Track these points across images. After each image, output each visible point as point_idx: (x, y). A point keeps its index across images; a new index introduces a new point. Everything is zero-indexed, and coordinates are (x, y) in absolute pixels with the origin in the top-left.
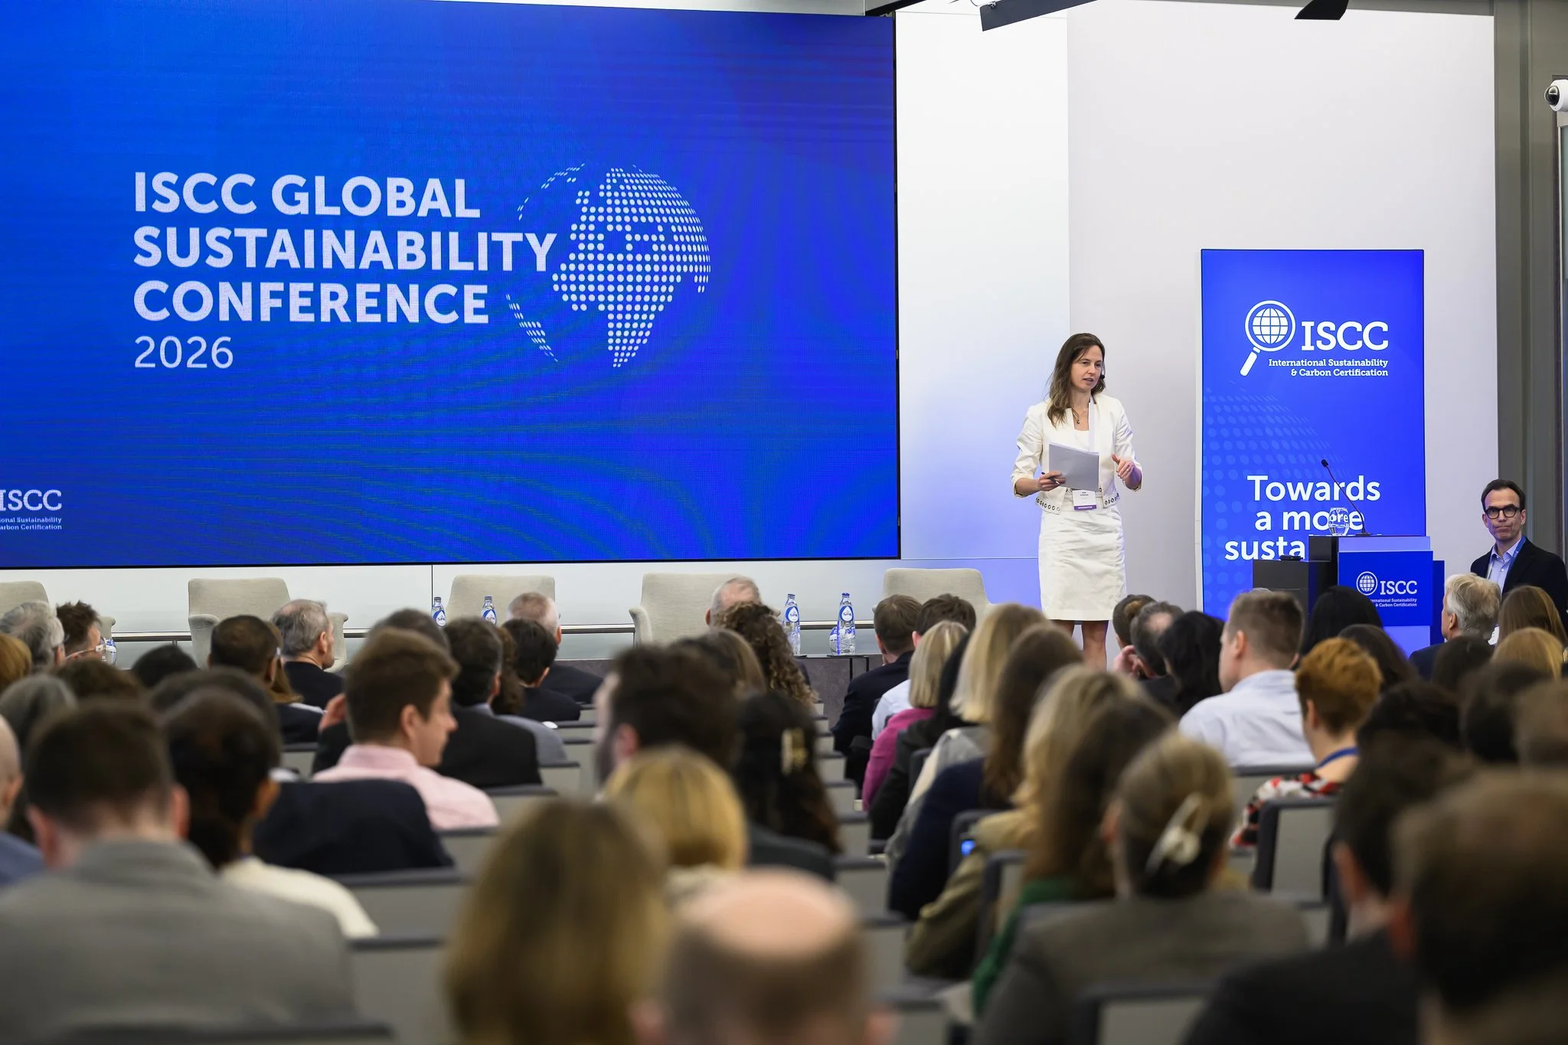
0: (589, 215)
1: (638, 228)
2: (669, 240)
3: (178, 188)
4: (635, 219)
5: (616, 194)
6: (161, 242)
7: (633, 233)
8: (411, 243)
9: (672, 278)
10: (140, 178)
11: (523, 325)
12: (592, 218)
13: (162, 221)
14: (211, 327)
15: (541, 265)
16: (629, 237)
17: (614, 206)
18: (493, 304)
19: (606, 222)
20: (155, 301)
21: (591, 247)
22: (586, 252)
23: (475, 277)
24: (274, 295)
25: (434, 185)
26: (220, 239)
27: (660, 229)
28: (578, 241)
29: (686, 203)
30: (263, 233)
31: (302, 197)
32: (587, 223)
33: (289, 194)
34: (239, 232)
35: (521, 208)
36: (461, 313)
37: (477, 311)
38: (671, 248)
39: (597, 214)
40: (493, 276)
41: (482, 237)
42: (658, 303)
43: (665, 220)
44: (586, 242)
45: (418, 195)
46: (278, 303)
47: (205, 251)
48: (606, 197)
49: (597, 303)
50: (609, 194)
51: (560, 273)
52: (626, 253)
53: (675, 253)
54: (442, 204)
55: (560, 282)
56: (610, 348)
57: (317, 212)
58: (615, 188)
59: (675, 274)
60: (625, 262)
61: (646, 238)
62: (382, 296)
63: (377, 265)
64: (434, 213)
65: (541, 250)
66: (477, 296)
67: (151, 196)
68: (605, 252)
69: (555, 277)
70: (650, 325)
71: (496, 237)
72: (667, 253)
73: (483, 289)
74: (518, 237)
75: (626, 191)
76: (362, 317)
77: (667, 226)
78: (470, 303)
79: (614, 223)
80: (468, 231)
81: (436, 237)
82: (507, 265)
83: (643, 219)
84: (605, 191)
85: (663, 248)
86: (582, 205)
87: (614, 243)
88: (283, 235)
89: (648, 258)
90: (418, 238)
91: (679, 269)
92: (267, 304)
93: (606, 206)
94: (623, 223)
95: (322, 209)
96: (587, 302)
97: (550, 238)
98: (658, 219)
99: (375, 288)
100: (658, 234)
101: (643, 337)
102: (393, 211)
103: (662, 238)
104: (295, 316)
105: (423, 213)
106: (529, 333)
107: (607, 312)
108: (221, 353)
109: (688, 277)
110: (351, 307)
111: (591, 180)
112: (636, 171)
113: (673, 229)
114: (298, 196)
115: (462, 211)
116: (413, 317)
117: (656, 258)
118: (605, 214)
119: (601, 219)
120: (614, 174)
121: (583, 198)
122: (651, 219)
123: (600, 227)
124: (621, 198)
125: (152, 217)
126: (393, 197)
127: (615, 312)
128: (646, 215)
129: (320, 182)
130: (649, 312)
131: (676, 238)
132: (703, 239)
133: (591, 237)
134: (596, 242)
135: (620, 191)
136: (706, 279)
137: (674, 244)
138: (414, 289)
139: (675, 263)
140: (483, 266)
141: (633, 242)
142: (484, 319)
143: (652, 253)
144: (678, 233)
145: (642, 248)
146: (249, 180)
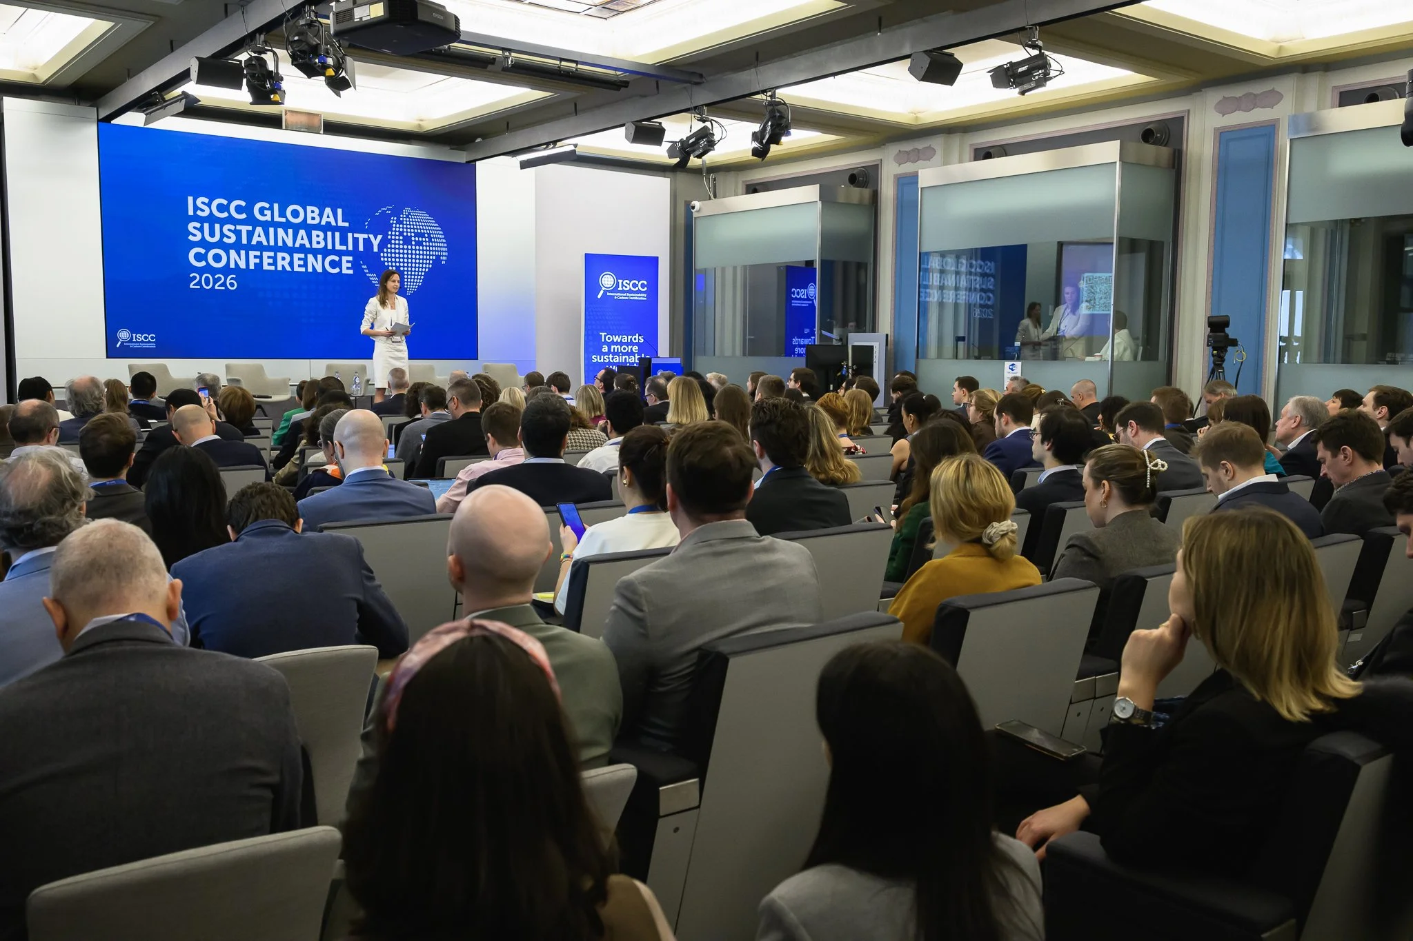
0: (396, 228)
1: (417, 235)
2: (430, 241)
3: (209, 205)
4: (416, 231)
5: (408, 219)
6: (201, 230)
7: (415, 237)
8: (318, 236)
9: (431, 257)
10: (190, 199)
11: (367, 275)
12: (397, 229)
13: (201, 220)
14: (226, 270)
15: (376, 250)
16: (413, 239)
17: (406, 224)
18: (355, 265)
19: (403, 232)
20: (198, 257)
21: (397, 242)
22: (395, 244)
23: (347, 253)
24: (256, 257)
25: (328, 210)
26: (229, 230)
27: (426, 235)
28: (391, 239)
29: (437, 225)
30: (250, 228)
31: (268, 213)
32: (395, 231)
33: (262, 211)
34: (239, 227)
35: (366, 223)
36: (341, 269)
37: (348, 268)
38: (431, 244)
39: (399, 228)
40: (355, 253)
41: (350, 235)
42: (426, 268)
43: (428, 232)
44: (395, 240)
45: (321, 215)
46: (257, 261)
47: (223, 235)
48: (403, 221)
49: (400, 266)
50: (405, 219)
51: (384, 253)
52: (412, 245)
53: (432, 246)
54: (332, 220)
55: (384, 257)
56: (406, 287)
57: (275, 220)
58: (407, 217)
59: (433, 255)
60: (412, 249)
61: (420, 239)
62: (305, 260)
63: (302, 246)
64: (328, 223)
65: (376, 242)
66: (348, 262)
67: (196, 208)
68: (403, 245)
69: (382, 254)
70: (422, 277)
71: (356, 235)
72: (429, 246)
73: (350, 258)
74: (366, 236)
75: (412, 218)
76: (296, 269)
77: (429, 234)
78: (345, 265)
79: (407, 232)
80: (344, 232)
81: (329, 234)
82: (361, 248)
83: (419, 231)
84: (403, 218)
85: (428, 244)
86: (393, 223)
87: (407, 241)
88: (259, 230)
89: (421, 248)
90: (321, 234)
91: (434, 253)
92: (252, 261)
93: (403, 224)
94: (411, 232)
95: (277, 219)
96: (396, 266)
97: (380, 237)
98: (425, 231)
99: (302, 256)
100: (425, 238)
101: (419, 282)
102: (310, 221)
103: (427, 239)
104: (266, 267)
105: (323, 223)
106: (371, 279)
107: (404, 271)
108: (231, 283)
109: (438, 257)
110: (291, 264)
111: (397, 212)
112: (416, 210)
113: (432, 236)
114: (266, 212)
115: (341, 224)
116: (320, 270)
117: (425, 248)
118: (403, 228)
119: (401, 230)
120: (407, 210)
121: (393, 220)
122: (422, 231)
123: (401, 234)
124: (409, 221)
125: (196, 218)
126: (310, 215)
127: (408, 271)
128: (420, 229)
129: (276, 206)
130: (422, 272)
131: (433, 240)
132: (444, 241)
133: (397, 238)
134: (399, 240)
135: (409, 218)
136: (445, 258)
137: (432, 242)
138: (320, 257)
139: (433, 251)
140: (350, 248)
141: (415, 241)
142: (351, 272)
143: (423, 246)
144: (434, 238)
145: (419, 243)
146: (243, 204)
